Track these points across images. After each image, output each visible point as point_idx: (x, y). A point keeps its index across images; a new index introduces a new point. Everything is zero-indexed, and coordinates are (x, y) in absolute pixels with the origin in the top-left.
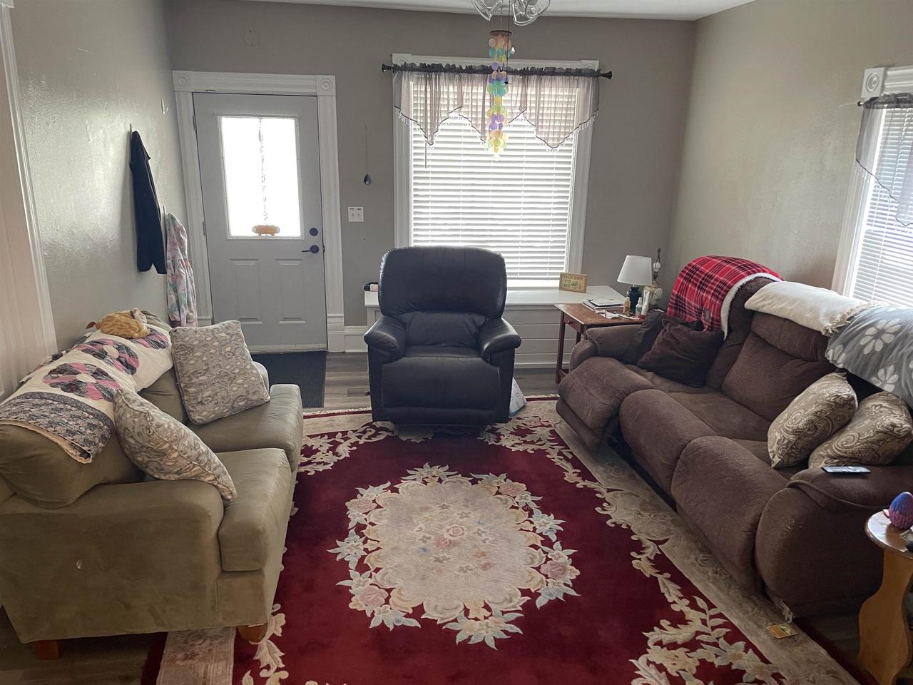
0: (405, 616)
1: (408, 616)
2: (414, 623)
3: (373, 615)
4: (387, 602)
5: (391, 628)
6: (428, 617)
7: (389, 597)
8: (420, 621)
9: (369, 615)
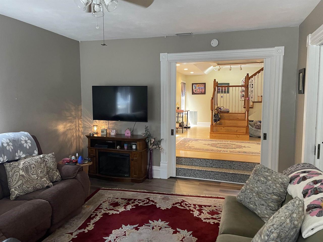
0: (180, 232)
1: (179, 232)
2: (178, 229)
3: (190, 235)
4: (184, 237)
5: (186, 230)
6: (173, 230)
7: (182, 239)
8: (176, 229)
9: (192, 235)
